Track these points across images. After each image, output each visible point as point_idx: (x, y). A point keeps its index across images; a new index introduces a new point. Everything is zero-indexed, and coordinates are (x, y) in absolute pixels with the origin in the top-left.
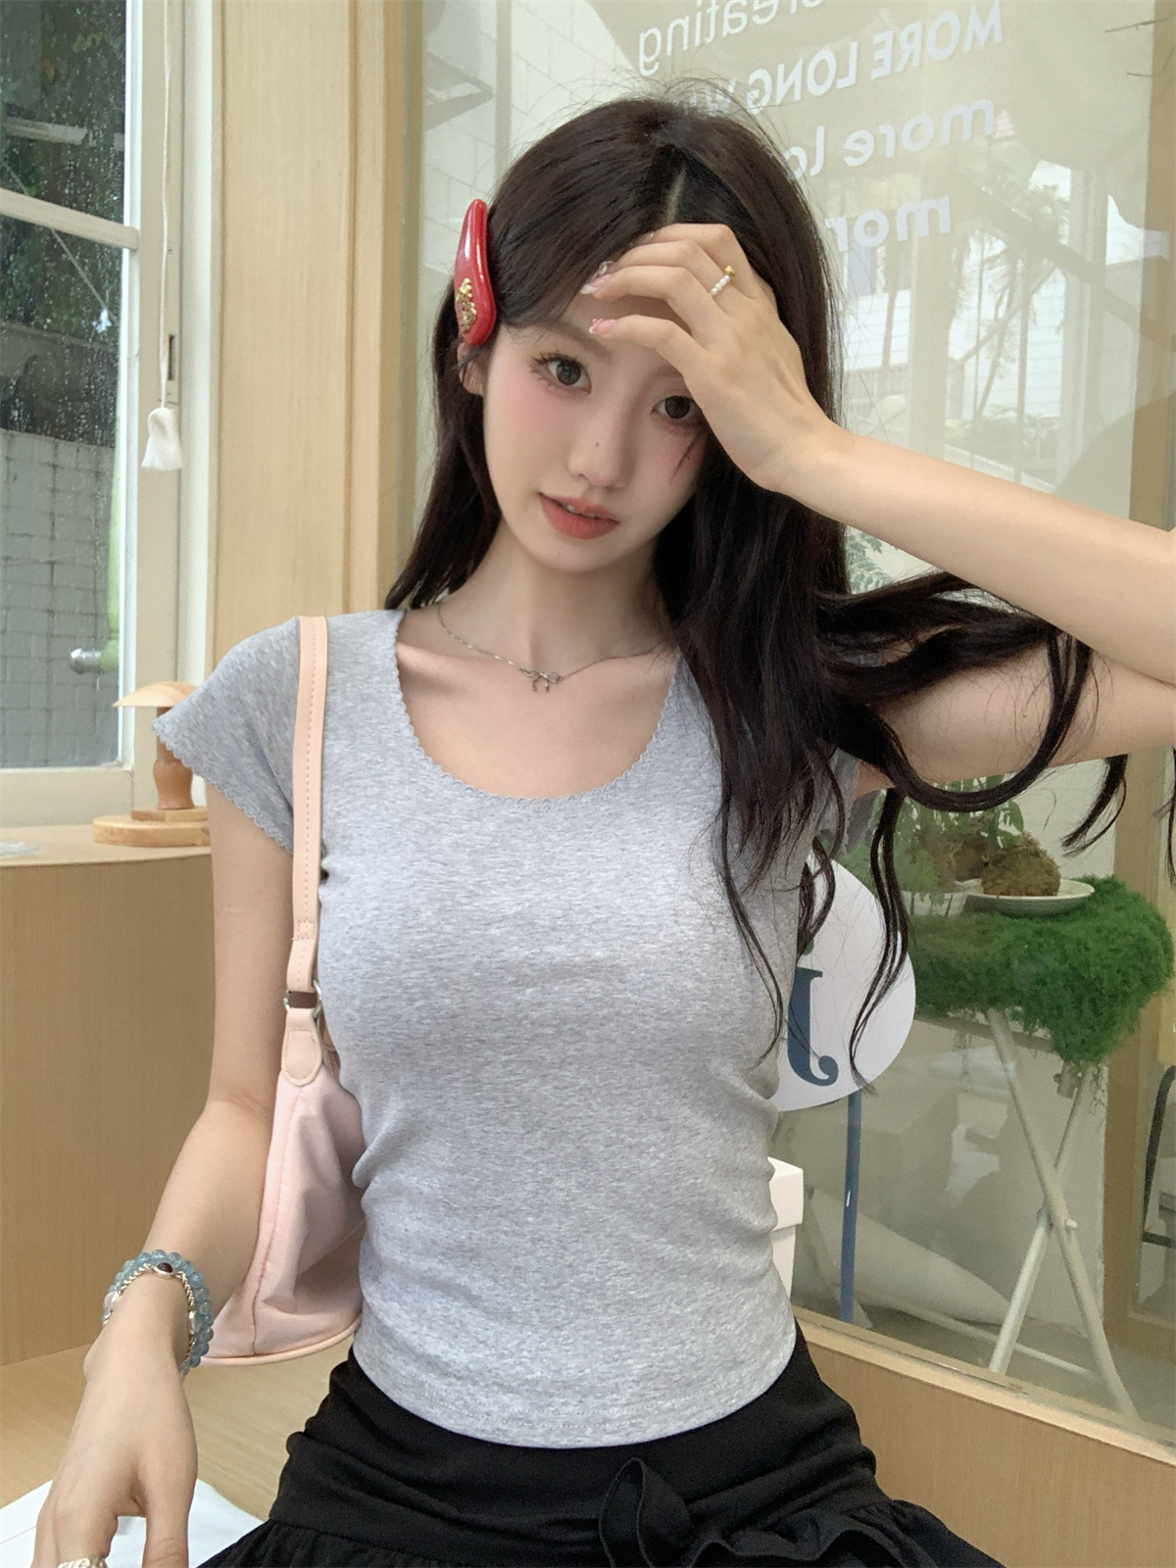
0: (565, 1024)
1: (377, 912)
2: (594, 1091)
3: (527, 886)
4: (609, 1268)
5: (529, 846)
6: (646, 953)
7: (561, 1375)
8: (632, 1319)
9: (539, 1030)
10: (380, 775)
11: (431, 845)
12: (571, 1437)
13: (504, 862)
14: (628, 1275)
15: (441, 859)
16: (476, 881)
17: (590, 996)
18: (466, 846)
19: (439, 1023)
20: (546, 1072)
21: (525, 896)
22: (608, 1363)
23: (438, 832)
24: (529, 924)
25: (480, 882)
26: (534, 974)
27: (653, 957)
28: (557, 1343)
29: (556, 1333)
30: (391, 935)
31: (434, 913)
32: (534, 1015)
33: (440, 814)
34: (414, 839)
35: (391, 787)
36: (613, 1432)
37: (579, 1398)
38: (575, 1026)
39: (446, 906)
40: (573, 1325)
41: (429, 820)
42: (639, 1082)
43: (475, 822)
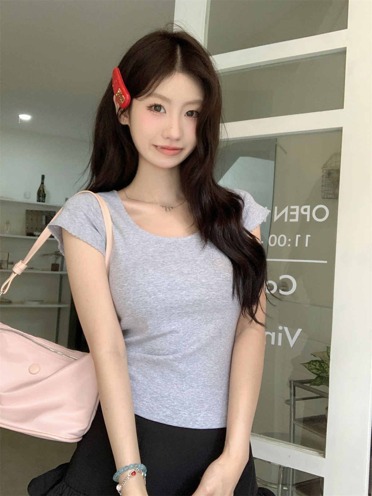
1: (134, 271)
2: (202, 320)
3: (178, 262)
4: (199, 374)
5: (175, 250)
6: (217, 280)
7: (183, 405)
8: (206, 391)
9: (188, 303)
10: (127, 231)
11: (146, 251)
12: (186, 424)
13: (169, 255)
14: (205, 377)
17: (202, 293)
19: (159, 303)
20: (189, 315)
21: (178, 265)
22: (198, 404)
24: (181, 272)
26: (185, 287)
27: (220, 282)
28: (182, 395)
29: (182, 392)
30: (140, 277)
32: (187, 299)
33: (148, 243)
34: (141, 250)
35: (131, 235)
36: (198, 425)
37: (189, 413)
38: (198, 302)
40: (188, 391)
41: (144, 244)
42: (215, 318)
43: (158, 245)
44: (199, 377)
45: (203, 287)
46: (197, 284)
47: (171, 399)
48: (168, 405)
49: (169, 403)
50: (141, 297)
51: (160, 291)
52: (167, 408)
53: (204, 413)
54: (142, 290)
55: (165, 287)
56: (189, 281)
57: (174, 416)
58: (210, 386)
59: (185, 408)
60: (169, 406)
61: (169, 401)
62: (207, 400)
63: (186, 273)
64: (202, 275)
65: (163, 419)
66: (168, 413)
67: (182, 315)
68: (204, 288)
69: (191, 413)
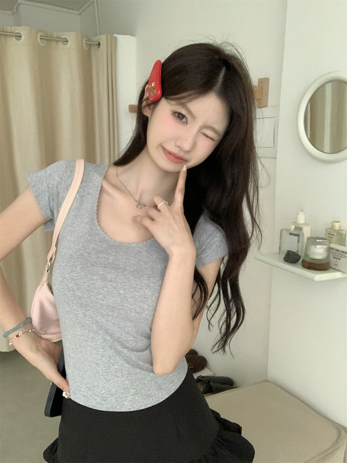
16: (95, 261)
18: (96, 249)
25: (96, 261)
31: (80, 268)
39: (84, 267)
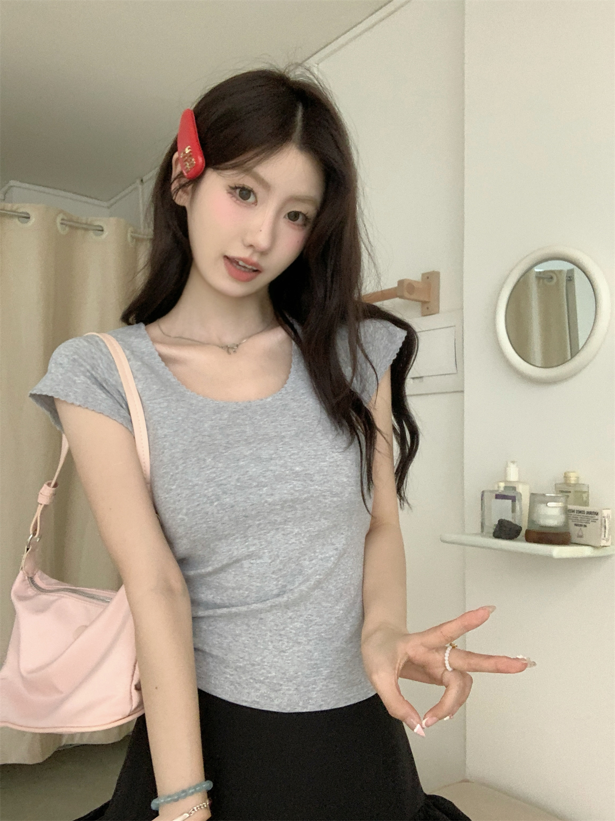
0: (286, 503)
15: (207, 435)
23: (201, 422)
44: (310, 625)
45: (298, 478)
46: (287, 475)
47: (265, 667)
48: (262, 677)
49: (263, 673)
50: (198, 505)
51: (225, 493)
52: (261, 682)
53: (322, 684)
54: (199, 495)
55: (233, 485)
56: (271, 470)
57: (273, 695)
58: (329, 639)
59: (289, 680)
60: (264, 679)
61: (263, 671)
62: (326, 661)
63: (266, 458)
64: (294, 459)
65: (256, 701)
66: (264, 690)
67: (266, 528)
68: (299, 480)
69: (299, 686)
